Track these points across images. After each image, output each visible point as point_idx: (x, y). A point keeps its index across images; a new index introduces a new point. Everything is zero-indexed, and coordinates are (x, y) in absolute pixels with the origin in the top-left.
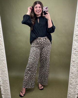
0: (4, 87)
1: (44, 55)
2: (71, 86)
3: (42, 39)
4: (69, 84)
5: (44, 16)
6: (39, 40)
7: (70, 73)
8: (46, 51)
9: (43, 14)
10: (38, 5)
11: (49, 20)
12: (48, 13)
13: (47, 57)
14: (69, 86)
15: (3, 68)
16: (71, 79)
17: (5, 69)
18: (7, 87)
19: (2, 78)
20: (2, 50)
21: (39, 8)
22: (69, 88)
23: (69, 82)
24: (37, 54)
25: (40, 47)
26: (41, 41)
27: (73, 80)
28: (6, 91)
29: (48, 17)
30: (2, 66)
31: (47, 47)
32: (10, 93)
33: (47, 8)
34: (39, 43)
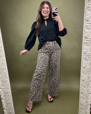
0: (6, 101)
1: (54, 62)
2: (83, 95)
3: (51, 43)
4: (80, 93)
5: (54, 17)
6: (48, 45)
7: (81, 81)
8: (56, 57)
9: (53, 15)
10: (46, 6)
11: (60, 23)
12: (58, 15)
13: (57, 63)
14: (80, 96)
15: (4, 78)
16: (82, 88)
17: (6, 79)
18: (9, 100)
19: (4, 89)
20: (2, 57)
21: (47, 8)
22: (80, 98)
23: (80, 91)
24: (45, 61)
25: (48, 52)
26: (50, 45)
27: (85, 89)
28: (8, 105)
29: (57, 19)
30: (3, 76)
31: (56, 52)
32: (13, 107)
33: (57, 9)
34: (47, 48)
